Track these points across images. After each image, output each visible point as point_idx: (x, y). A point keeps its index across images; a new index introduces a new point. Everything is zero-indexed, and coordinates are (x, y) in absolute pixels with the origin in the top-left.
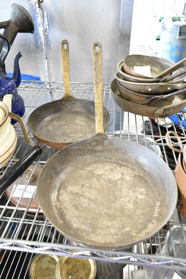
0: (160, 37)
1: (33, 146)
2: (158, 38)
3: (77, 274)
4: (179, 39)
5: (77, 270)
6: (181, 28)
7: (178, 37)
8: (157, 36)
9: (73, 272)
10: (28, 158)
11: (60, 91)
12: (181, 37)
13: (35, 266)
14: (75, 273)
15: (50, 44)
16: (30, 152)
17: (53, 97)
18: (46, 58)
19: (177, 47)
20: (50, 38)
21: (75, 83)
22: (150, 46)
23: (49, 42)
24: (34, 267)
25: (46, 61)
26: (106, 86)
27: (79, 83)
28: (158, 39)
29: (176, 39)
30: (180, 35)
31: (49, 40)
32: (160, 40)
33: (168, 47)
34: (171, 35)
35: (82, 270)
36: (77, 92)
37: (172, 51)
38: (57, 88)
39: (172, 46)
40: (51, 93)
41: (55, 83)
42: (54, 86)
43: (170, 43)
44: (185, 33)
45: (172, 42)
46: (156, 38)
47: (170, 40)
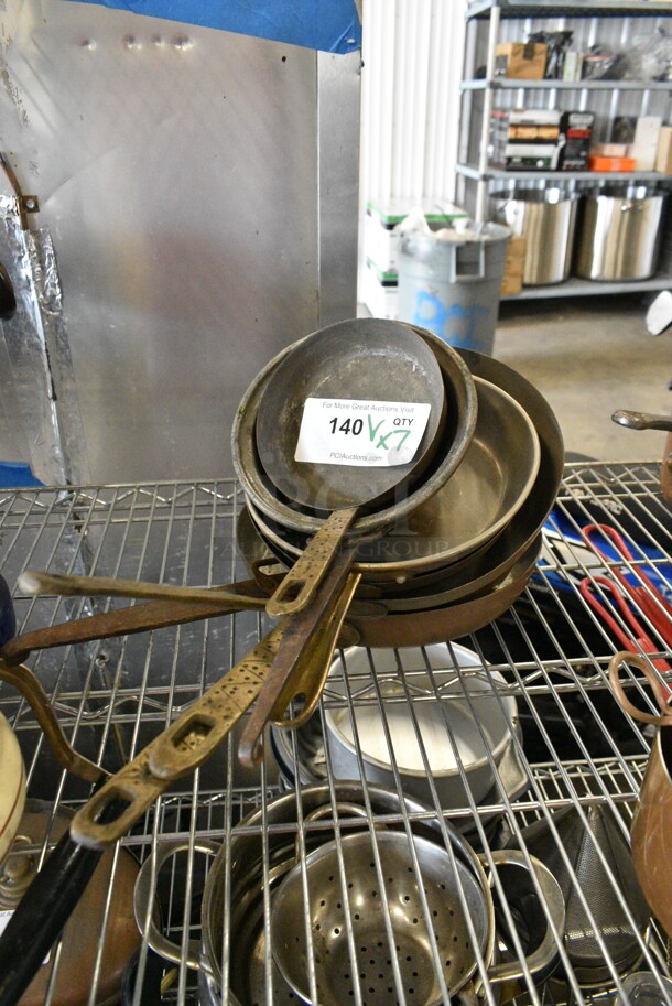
0: (396, 276)
2: (391, 280)
4: (458, 282)
6: (459, 250)
7: (453, 278)
8: (385, 273)
12: (464, 277)
15: (68, 347)
18: (55, 398)
19: (454, 306)
20: (66, 328)
22: (364, 304)
23: (66, 342)
25: (53, 405)
28: (390, 283)
29: (448, 282)
30: (458, 273)
31: (66, 335)
32: (400, 283)
33: (428, 309)
34: (430, 273)
37: (440, 319)
39: (439, 305)
43: (433, 296)
44: (476, 264)
45: (437, 292)
46: (382, 278)
47: (430, 287)
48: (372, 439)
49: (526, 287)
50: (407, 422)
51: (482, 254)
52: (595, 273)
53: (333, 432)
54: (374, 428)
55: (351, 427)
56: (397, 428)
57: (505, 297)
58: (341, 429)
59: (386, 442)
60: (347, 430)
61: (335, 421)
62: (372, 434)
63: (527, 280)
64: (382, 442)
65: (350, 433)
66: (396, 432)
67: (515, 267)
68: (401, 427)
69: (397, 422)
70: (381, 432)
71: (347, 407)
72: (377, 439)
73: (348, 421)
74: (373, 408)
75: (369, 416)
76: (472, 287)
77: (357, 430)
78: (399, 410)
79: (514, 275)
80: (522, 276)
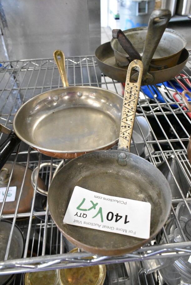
0: (119, 16)
1: (7, 133)
2: (118, 17)
3: (84, 277)
5: (83, 272)
6: (139, 4)
7: (137, 14)
8: (116, 15)
9: (79, 276)
10: (4, 148)
11: (28, 70)
12: (140, 14)
13: (30, 277)
14: (81, 276)
15: (5, 16)
16: (6, 141)
17: (18, 82)
18: (2, 34)
20: (3, 8)
21: (43, 60)
22: (110, 27)
23: (4, 13)
24: (29, 279)
25: (2, 37)
26: (80, 60)
27: (48, 59)
28: (117, 19)
29: (135, 15)
30: (139, 12)
31: (3, 11)
35: (89, 271)
36: (48, 69)
38: (22, 68)
40: (15, 78)
41: (19, 62)
42: (18, 66)
44: (145, 9)
45: (132, 19)
47: (130, 17)
48: (101, 209)
50: (79, 215)
51: (147, 5)
52: (183, 13)
53: (126, 216)
54: (99, 215)
55: (115, 217)
56: (85, 212)
58: (121, 217)
59: (92, 205)
60: (117, 216)
61: (126, 222)
62: (100, 211)
64: (94, 206)
65: (115, 214)
66: (86, 210)
68: (83, 212)
69: (85, 216)
70: (95, 211)
71: (117, 229)
72: (98, 208)
73: (117, 221)
74: (99, 226)
75: (102, 221)
76: (143, 17)
77: (110, 215)
78: (83, 222)
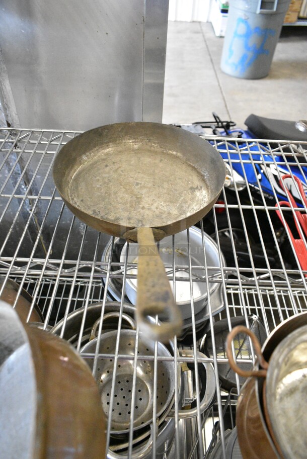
0: (228, 7)
2: (225, 9)
4: (261, 13)
7: (258, 11)
8: (223, 5)
12: (264, 11)
19: (257, 28)
22: (211, 23)
28: (225, 11)
29: (255, 13)
30: (262, 8)
32: (229, 12)
33: (242, 29)
34: (247, 6)
37: (247, 35)
39: (248, 27)
43: (245, 21)
44: (272, 3)
45: (248, 18)
46: (222, 8)
47: (245, 15)
49: (300, 19)
57: (286, 24)
63: (301, 15)
67: (296, 6)
76: (268, 17)
79: (294, 11)
80: (299, 12)
